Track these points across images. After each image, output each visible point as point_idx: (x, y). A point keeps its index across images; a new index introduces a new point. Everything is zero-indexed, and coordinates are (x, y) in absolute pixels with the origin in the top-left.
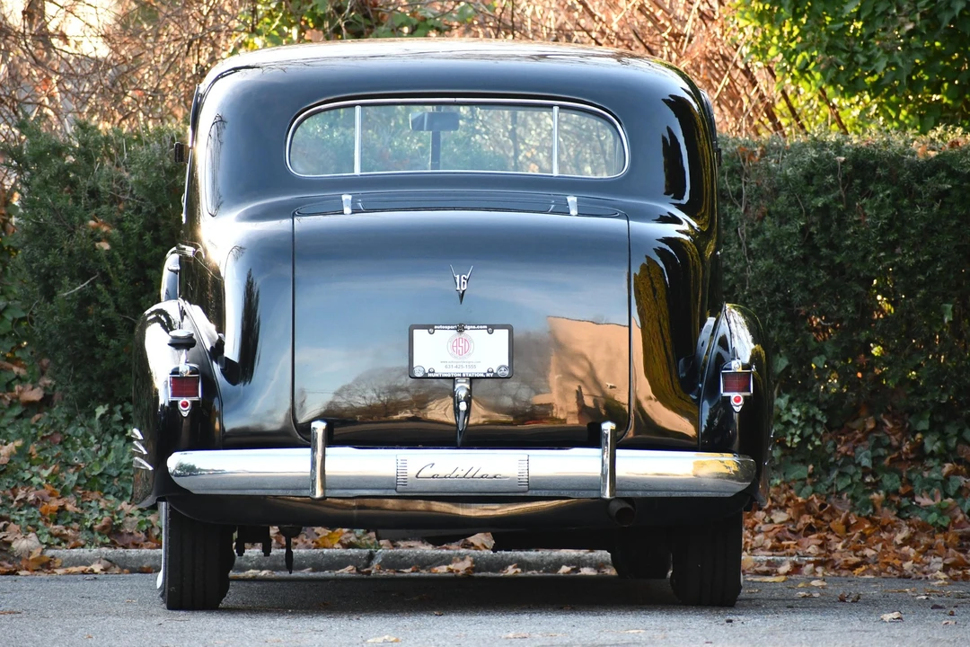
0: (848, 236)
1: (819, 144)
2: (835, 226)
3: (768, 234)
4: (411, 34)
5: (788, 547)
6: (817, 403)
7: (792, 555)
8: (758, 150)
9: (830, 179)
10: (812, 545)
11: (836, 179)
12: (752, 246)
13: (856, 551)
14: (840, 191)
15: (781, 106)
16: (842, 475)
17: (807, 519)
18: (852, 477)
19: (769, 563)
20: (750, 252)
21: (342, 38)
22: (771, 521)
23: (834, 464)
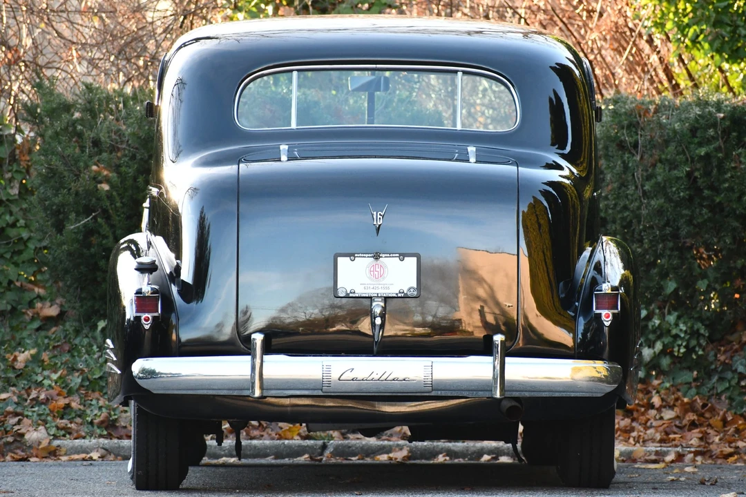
0: (726, 180)
1: (702, 103)
2: (715, 171)
3: (660, 178)
4: (369, 10)
5: (674, 440)
6: (700, 319)
7: (676, 446)
8: (652, 108)
9: (711, 132)
10: (694, 439)
11: (716, 132)
12: (647, 188)
13: (730, 443)
14: (720, 143)
15: (677, 69)
16: (721, 379)
17: (691, 416)
18: (729, 381)
19: (657, 453)
20: (644, 193)
21: (309, 14)
22: (661, 418)
23: (715, 370)
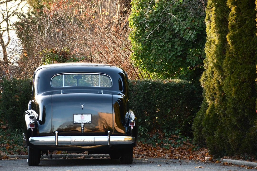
0: (151, 98)
1: (146, 81)
2: (149, 95)
3: (137, 97)
4: (73, 62)
5: (141, 153)
6: (146, 127)
7: (142, 154)
8: (135, 82)
9: (148, 87)
10: (145, 153)
11: (149, 87)
12: (135, 99)
13: (153, 153)
14: (150, 89)
15: (139, 74)
16: (151, 140)
17: (145, 148)
18: (152, 140)
19: (138, 156)
20: (134, 100)
21: (61, 63)
22: (138, 148)
23: (149, 138)
